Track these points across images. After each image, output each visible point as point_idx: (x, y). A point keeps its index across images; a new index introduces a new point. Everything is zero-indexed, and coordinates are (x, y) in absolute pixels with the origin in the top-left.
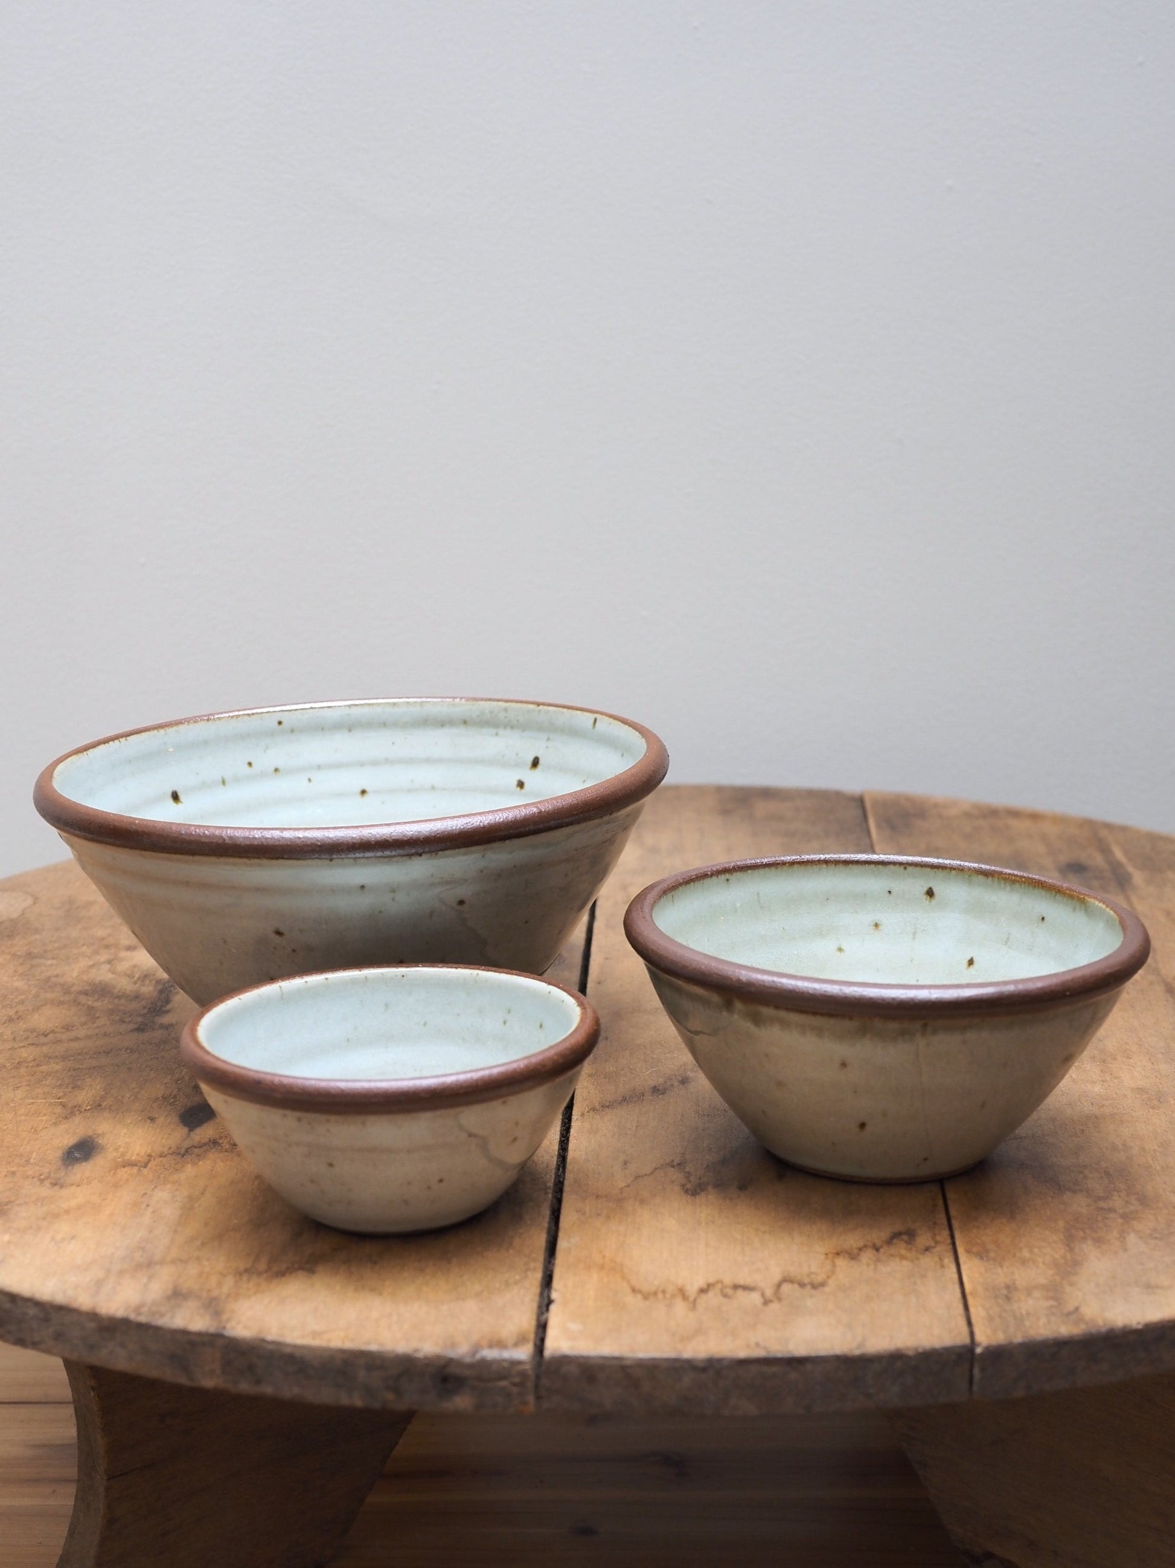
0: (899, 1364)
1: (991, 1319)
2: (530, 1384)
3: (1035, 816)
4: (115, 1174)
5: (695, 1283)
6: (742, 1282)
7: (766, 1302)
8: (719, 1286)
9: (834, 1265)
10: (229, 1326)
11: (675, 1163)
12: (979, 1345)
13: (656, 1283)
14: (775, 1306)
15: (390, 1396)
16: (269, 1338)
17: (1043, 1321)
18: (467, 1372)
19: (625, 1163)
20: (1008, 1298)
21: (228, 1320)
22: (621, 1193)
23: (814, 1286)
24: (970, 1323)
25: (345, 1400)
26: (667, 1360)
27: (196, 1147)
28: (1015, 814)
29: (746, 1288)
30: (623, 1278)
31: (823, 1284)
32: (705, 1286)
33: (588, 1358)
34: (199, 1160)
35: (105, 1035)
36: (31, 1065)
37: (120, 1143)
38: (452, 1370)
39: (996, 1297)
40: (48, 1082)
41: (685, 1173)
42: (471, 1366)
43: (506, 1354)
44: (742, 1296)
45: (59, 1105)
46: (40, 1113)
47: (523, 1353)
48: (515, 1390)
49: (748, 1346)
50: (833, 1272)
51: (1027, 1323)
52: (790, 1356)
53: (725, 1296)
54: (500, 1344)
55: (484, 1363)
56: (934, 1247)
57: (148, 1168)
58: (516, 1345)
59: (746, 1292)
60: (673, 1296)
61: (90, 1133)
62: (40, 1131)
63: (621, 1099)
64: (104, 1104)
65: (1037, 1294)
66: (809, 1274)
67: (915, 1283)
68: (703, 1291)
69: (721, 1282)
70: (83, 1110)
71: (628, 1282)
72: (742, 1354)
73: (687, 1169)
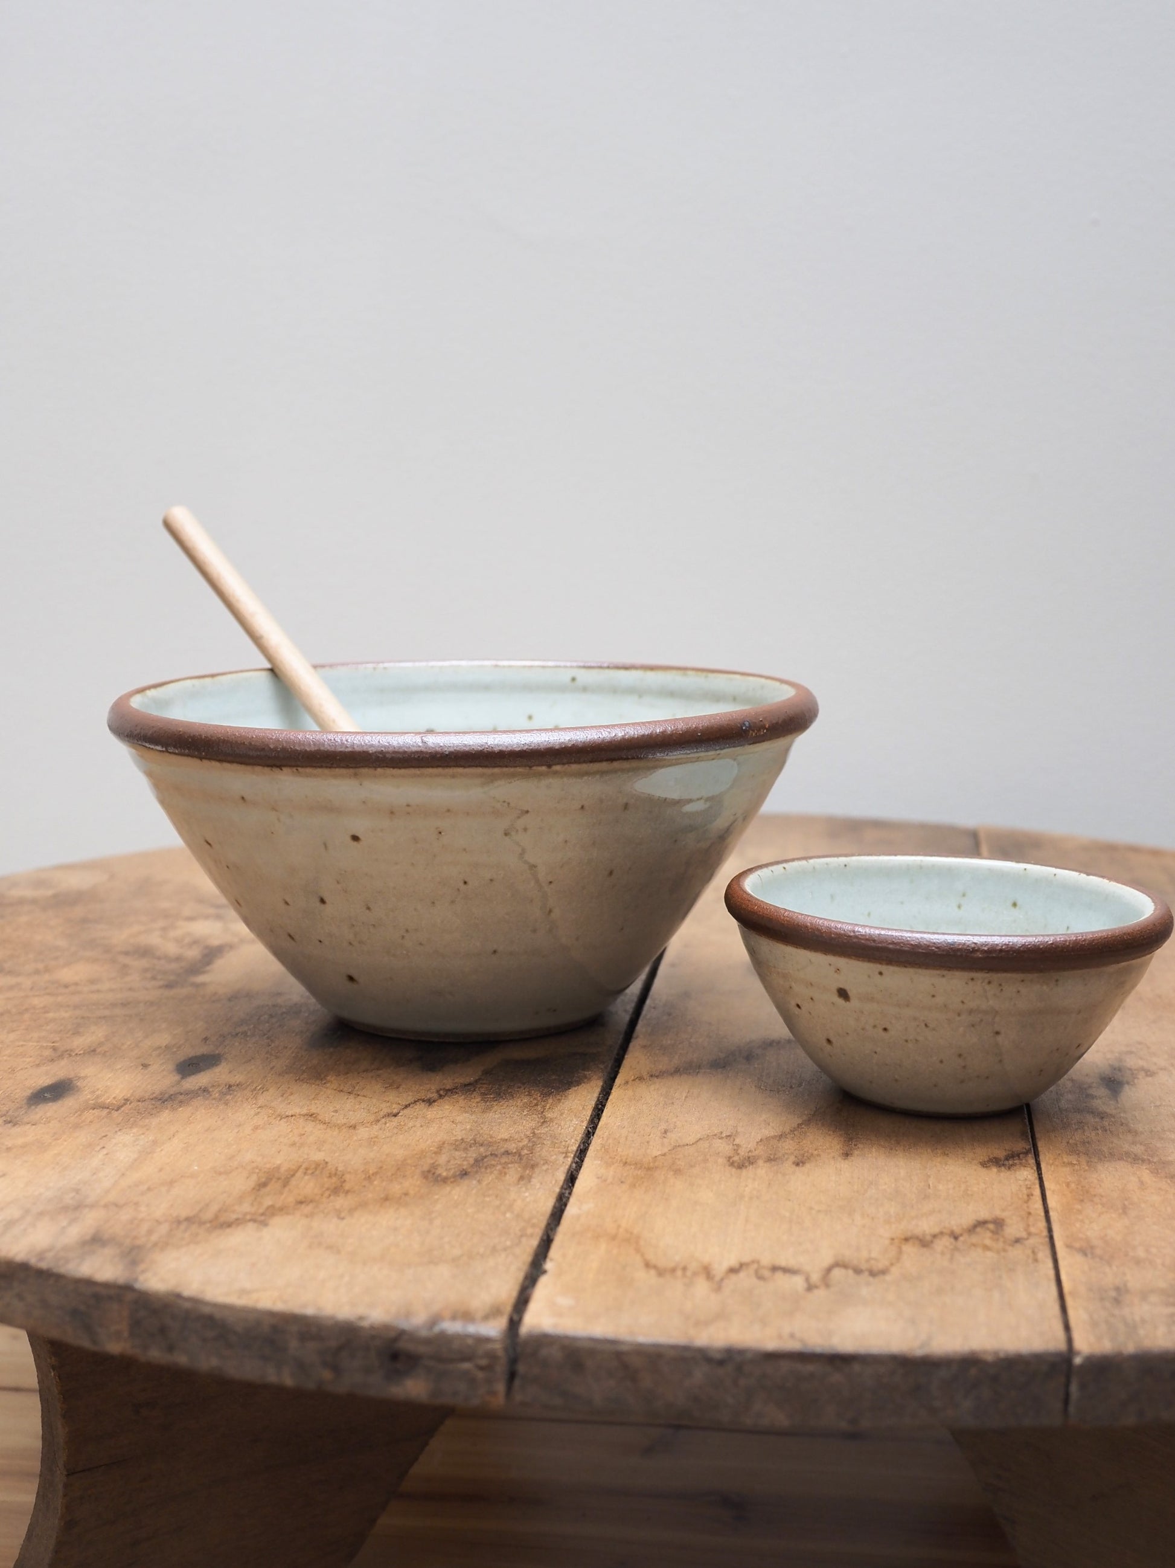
0: (973, 1371)
1: (1094, 1324)
2: (501, 1369)
3: (1156, 853)
4: (80, 1115)
5: (723, 1262)
6: (783, 1263)
7: (810, 1287)
8: (755, 1266)
9: (900, 1252)
10: (141, 1278)
11: (724, 1135)
12: (1078, 1353)
13: (677, 1258)
14: (821, 1293)
15: (327, 1375)
16: (186, 1293)
17: (1161, 1330)
18: (422, 1349)
19: (665, 1132)
20: (1117, 1301)
21: (143, 1272)
22: (654, 1162)
23: (873, 1274)
24: (1067, 1328)
25: (271, 1376)
26: (674, 1347)
27: (181, 1094)
28: (1135, 849)
29: (786, 1270)
30: (638, 1250)
31: (884, 1272)
32: (737, 1266)
33: (575, 1339)
34: (180, 1106)
35: (130, 989)
36: (37, 1011)
37: (100, 1086)
38: (402, 1345)
39: (1102, 1299)
40: (48, 1028)
41: (733, 1145)
42: (428, 1341)
43: (472, 1329)
44: (780, 1278)
45: (51, 1048)
46: (25, 1055)
47: (494, 1329)
48: (480, 1375)
49: (780, 1337)
50: (898, 1259)
51: (1142, 1332)
52: (833, 1352)
53: (760, 1278)
54: (467, 1316)
55: (444, 1339)
56: (1027, 1239)
57: (120, 1111)
58: (486, 1318)
59: (787, 1275)
60: (695, 1274)
61: (72, 1075)
62: (17, 1071)
63: (673, 1070)
64: (98, 1050)
65: (1154, 1298)
66: (868, 1260)
67: (1000, 1277)
68: (733, 1271)
69: (758, 1262)
70: (73, 1054)
71: (642, 1255)
72: (771, 1344)
73: (737, 1141)
